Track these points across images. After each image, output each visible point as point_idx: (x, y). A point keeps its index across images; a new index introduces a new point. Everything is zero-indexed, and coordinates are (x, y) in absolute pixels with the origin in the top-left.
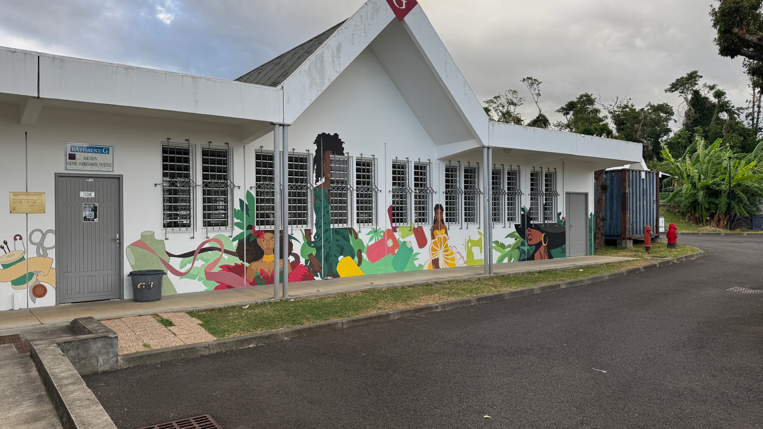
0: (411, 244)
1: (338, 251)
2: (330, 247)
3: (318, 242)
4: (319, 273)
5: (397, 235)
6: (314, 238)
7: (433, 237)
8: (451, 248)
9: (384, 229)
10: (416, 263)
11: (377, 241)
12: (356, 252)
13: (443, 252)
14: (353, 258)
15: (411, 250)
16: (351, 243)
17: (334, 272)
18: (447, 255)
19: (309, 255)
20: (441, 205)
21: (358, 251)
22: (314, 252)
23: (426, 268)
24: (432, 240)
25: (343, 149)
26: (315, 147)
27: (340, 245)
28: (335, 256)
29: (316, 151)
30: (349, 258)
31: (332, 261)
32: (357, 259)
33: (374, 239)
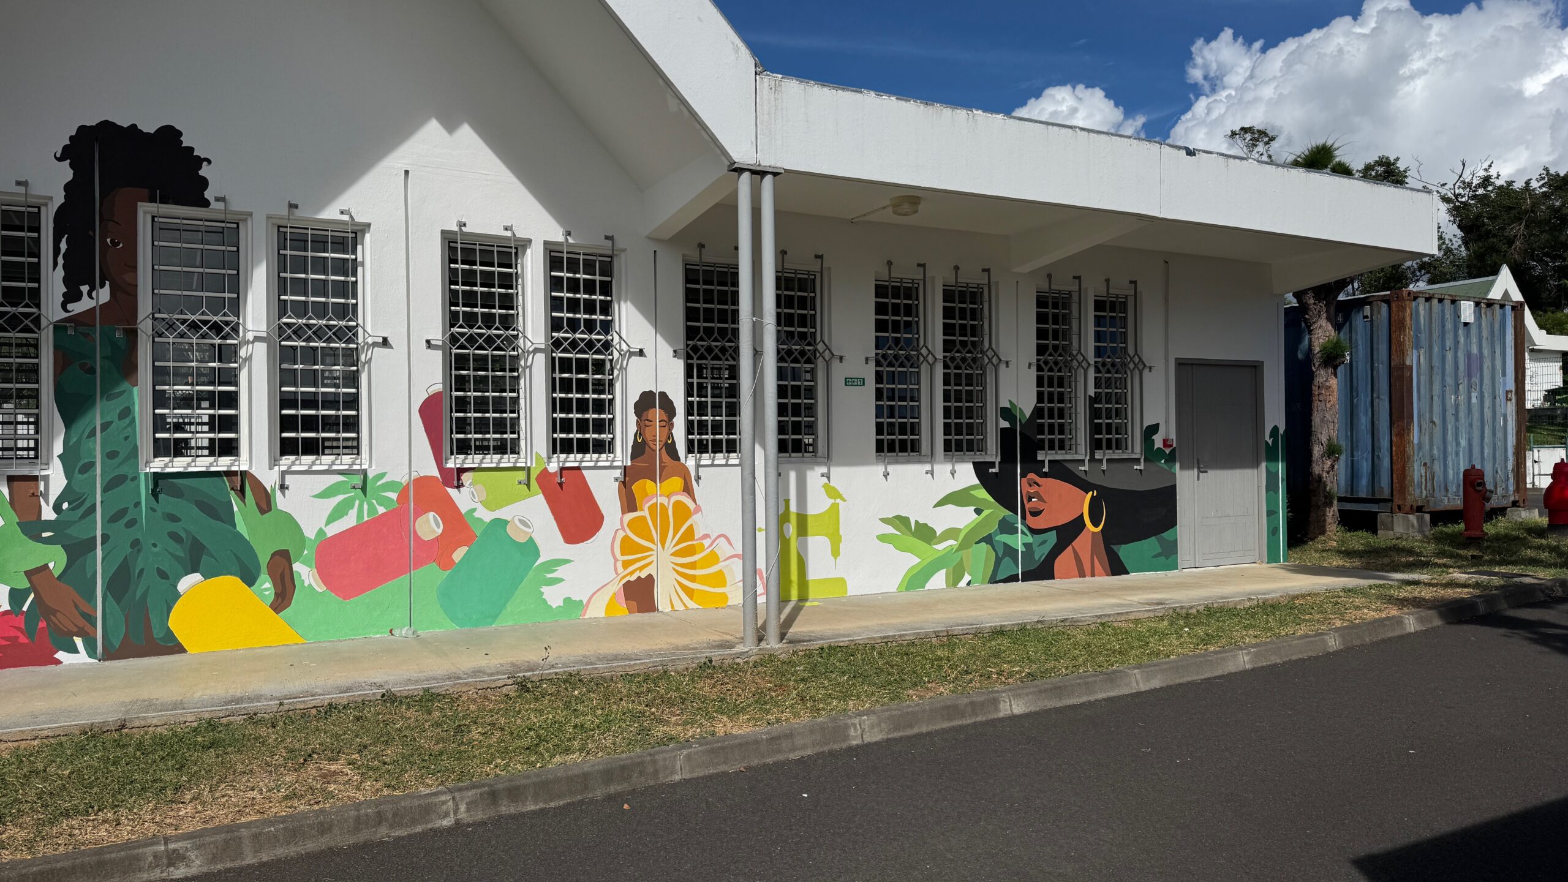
0: (530, 530)
1: (172, 555)
2: (136, 543)
3: (75, 522)
4: (78, 641)
5: (462, 499)
6: (57, 508)
7: (629, 503)
8: (706, 543)
9: (400, 475)
10: (554, 596)
11: (366, 519)
12: (264, 559)
13: (674, 554)
14: (250, 580)
15: (530, 549)
16: (241, 527)
17: (158, 634)
18: (693, 566)
19: (29, 574)
20: (663, 395)
21: (273, 555)
22: (56, 560)
23: (597, 611)
24: (623, 513)
25: (204, 183)
26: (65, 172)
27: (183, 535)
28: (163, 574)
29: (68, 187)
30: (230, 583)
31: (145, 595)
32: (268, 585)
33: (353, 513)
